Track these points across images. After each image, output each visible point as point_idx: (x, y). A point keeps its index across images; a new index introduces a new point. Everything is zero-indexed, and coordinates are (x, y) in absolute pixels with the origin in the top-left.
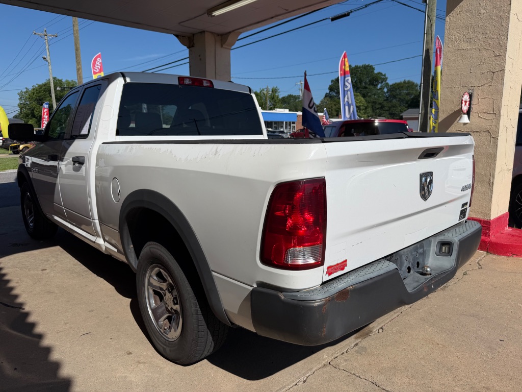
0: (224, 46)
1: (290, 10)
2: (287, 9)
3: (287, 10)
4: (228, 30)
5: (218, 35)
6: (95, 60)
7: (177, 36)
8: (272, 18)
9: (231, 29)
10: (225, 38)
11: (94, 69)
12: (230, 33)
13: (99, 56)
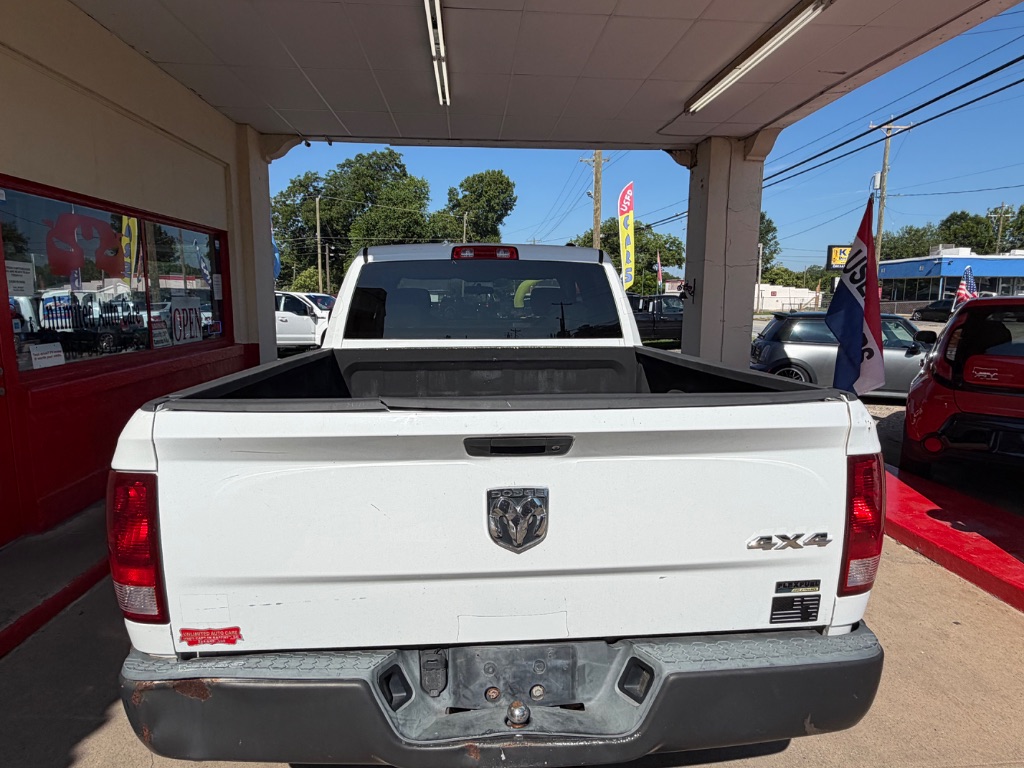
0: (748, 158)
1: (849, 73)
2: (841, 71)
3: (844, 73)
4: (752, 129)
5: (739, 139)
6: (625, 193)
7: (669, 151)
8: (822, 93)
9: (757, 127)
10: (750, 143)
11: (621, 206)
12: (757, 132)
13: (630, 187)
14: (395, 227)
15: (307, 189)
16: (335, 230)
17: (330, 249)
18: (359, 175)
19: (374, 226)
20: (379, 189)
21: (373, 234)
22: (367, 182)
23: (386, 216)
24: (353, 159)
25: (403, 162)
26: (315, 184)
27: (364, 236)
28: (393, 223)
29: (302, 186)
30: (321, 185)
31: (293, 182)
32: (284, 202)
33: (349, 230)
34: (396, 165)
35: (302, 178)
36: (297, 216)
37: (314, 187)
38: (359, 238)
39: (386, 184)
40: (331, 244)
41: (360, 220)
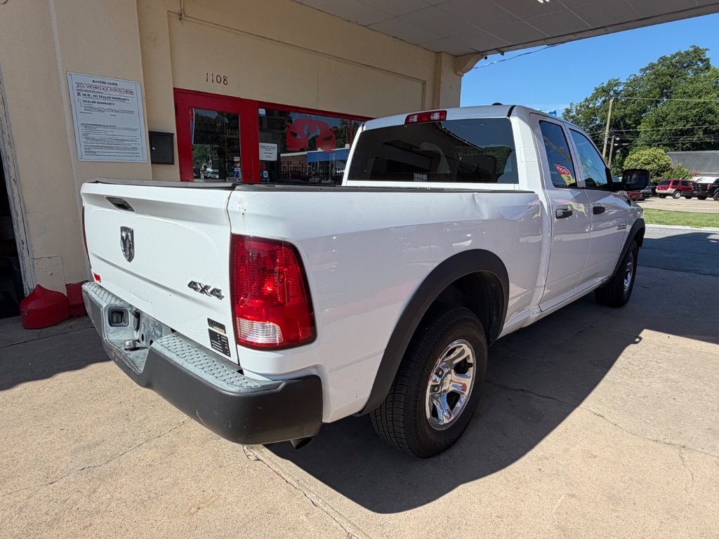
14: (686, 118)
15: (608, 93)
16: (627, 125)
17: (615, 140)
18: (658, 75)
19: (663, 118)
20: (676, 85)
21: (662, 125)
22: (665, 80)
23: (678, 109)
24: (656, 62)
25: (707, 57)
26: (616, 88)
27: (653, 127)
28: (684, 114)
29: (604, 91)
30: (621, 88)
31: (597, 89)
32: (588, 106)
33: (640, 124)
34: (700, 60)
35: (605, 85)
36: (596, 116)
37: (615, 91)
38: (647, 129)
39: (685, 79)
40: (617, 136)
41: (650, 115)
